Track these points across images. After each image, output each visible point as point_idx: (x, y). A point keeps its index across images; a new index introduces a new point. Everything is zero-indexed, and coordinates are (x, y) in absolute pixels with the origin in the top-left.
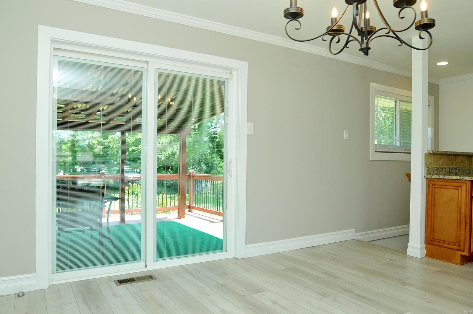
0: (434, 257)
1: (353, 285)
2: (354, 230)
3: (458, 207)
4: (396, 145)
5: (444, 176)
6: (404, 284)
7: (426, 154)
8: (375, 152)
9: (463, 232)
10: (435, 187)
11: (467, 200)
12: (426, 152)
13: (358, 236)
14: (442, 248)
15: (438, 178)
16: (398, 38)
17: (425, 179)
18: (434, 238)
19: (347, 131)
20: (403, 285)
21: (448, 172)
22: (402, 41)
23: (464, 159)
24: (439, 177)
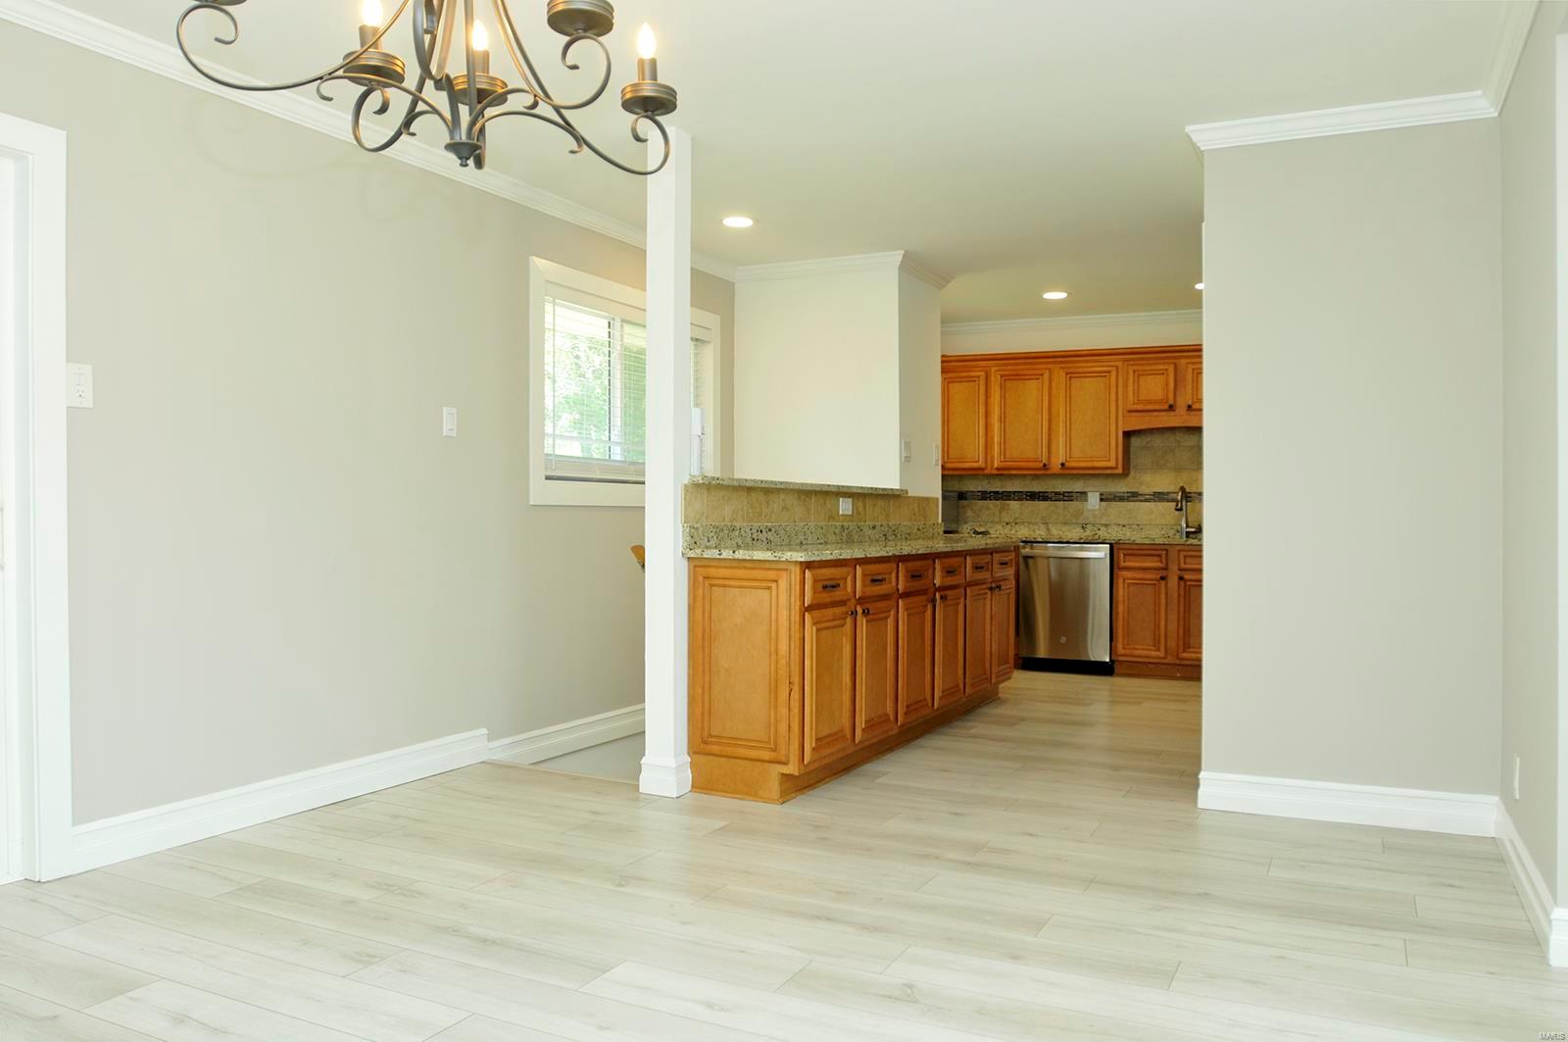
0: (712, 790)
1: (466, 908)
2: (484, 731)
3: (770, 639)
4: (612, 458)
5: (734, 552)
6: (622, 883)
7: (686, 486)
8: (548, 478)
9: (783, 710)
10: (712, 586)
11: (793, 618)
12: (686, 482)
13: (498, 750)
14: (733, 761)
15: (718, 556)
16: (568, 127)
17: (685, 562)
18: (712, 733)
19: (454, 410)
20: (620, 885)
21: (749, 540)
22: (580, 140)
23: (791, 500)
24: (720, 555)
